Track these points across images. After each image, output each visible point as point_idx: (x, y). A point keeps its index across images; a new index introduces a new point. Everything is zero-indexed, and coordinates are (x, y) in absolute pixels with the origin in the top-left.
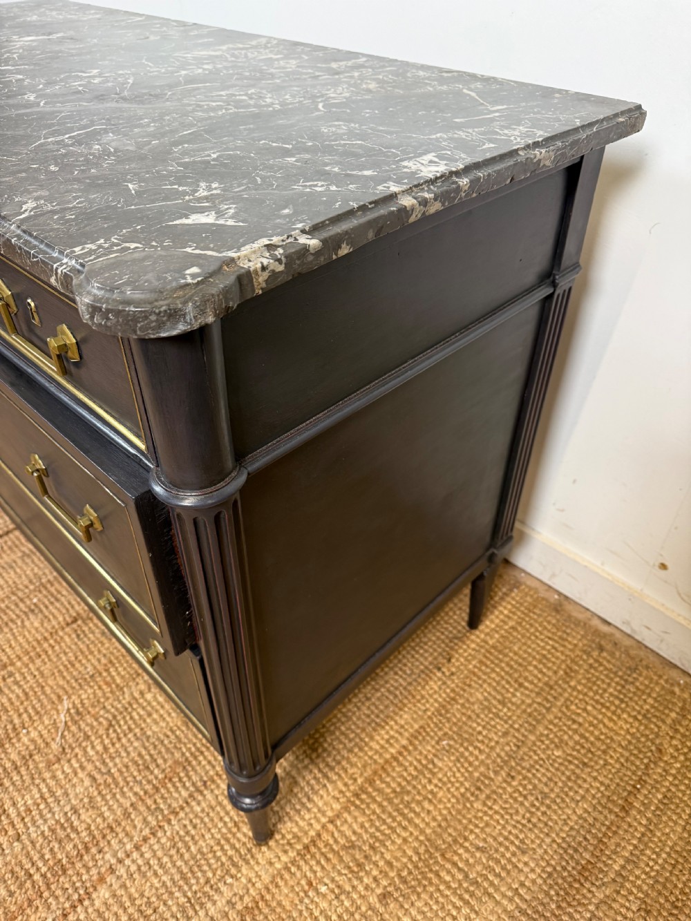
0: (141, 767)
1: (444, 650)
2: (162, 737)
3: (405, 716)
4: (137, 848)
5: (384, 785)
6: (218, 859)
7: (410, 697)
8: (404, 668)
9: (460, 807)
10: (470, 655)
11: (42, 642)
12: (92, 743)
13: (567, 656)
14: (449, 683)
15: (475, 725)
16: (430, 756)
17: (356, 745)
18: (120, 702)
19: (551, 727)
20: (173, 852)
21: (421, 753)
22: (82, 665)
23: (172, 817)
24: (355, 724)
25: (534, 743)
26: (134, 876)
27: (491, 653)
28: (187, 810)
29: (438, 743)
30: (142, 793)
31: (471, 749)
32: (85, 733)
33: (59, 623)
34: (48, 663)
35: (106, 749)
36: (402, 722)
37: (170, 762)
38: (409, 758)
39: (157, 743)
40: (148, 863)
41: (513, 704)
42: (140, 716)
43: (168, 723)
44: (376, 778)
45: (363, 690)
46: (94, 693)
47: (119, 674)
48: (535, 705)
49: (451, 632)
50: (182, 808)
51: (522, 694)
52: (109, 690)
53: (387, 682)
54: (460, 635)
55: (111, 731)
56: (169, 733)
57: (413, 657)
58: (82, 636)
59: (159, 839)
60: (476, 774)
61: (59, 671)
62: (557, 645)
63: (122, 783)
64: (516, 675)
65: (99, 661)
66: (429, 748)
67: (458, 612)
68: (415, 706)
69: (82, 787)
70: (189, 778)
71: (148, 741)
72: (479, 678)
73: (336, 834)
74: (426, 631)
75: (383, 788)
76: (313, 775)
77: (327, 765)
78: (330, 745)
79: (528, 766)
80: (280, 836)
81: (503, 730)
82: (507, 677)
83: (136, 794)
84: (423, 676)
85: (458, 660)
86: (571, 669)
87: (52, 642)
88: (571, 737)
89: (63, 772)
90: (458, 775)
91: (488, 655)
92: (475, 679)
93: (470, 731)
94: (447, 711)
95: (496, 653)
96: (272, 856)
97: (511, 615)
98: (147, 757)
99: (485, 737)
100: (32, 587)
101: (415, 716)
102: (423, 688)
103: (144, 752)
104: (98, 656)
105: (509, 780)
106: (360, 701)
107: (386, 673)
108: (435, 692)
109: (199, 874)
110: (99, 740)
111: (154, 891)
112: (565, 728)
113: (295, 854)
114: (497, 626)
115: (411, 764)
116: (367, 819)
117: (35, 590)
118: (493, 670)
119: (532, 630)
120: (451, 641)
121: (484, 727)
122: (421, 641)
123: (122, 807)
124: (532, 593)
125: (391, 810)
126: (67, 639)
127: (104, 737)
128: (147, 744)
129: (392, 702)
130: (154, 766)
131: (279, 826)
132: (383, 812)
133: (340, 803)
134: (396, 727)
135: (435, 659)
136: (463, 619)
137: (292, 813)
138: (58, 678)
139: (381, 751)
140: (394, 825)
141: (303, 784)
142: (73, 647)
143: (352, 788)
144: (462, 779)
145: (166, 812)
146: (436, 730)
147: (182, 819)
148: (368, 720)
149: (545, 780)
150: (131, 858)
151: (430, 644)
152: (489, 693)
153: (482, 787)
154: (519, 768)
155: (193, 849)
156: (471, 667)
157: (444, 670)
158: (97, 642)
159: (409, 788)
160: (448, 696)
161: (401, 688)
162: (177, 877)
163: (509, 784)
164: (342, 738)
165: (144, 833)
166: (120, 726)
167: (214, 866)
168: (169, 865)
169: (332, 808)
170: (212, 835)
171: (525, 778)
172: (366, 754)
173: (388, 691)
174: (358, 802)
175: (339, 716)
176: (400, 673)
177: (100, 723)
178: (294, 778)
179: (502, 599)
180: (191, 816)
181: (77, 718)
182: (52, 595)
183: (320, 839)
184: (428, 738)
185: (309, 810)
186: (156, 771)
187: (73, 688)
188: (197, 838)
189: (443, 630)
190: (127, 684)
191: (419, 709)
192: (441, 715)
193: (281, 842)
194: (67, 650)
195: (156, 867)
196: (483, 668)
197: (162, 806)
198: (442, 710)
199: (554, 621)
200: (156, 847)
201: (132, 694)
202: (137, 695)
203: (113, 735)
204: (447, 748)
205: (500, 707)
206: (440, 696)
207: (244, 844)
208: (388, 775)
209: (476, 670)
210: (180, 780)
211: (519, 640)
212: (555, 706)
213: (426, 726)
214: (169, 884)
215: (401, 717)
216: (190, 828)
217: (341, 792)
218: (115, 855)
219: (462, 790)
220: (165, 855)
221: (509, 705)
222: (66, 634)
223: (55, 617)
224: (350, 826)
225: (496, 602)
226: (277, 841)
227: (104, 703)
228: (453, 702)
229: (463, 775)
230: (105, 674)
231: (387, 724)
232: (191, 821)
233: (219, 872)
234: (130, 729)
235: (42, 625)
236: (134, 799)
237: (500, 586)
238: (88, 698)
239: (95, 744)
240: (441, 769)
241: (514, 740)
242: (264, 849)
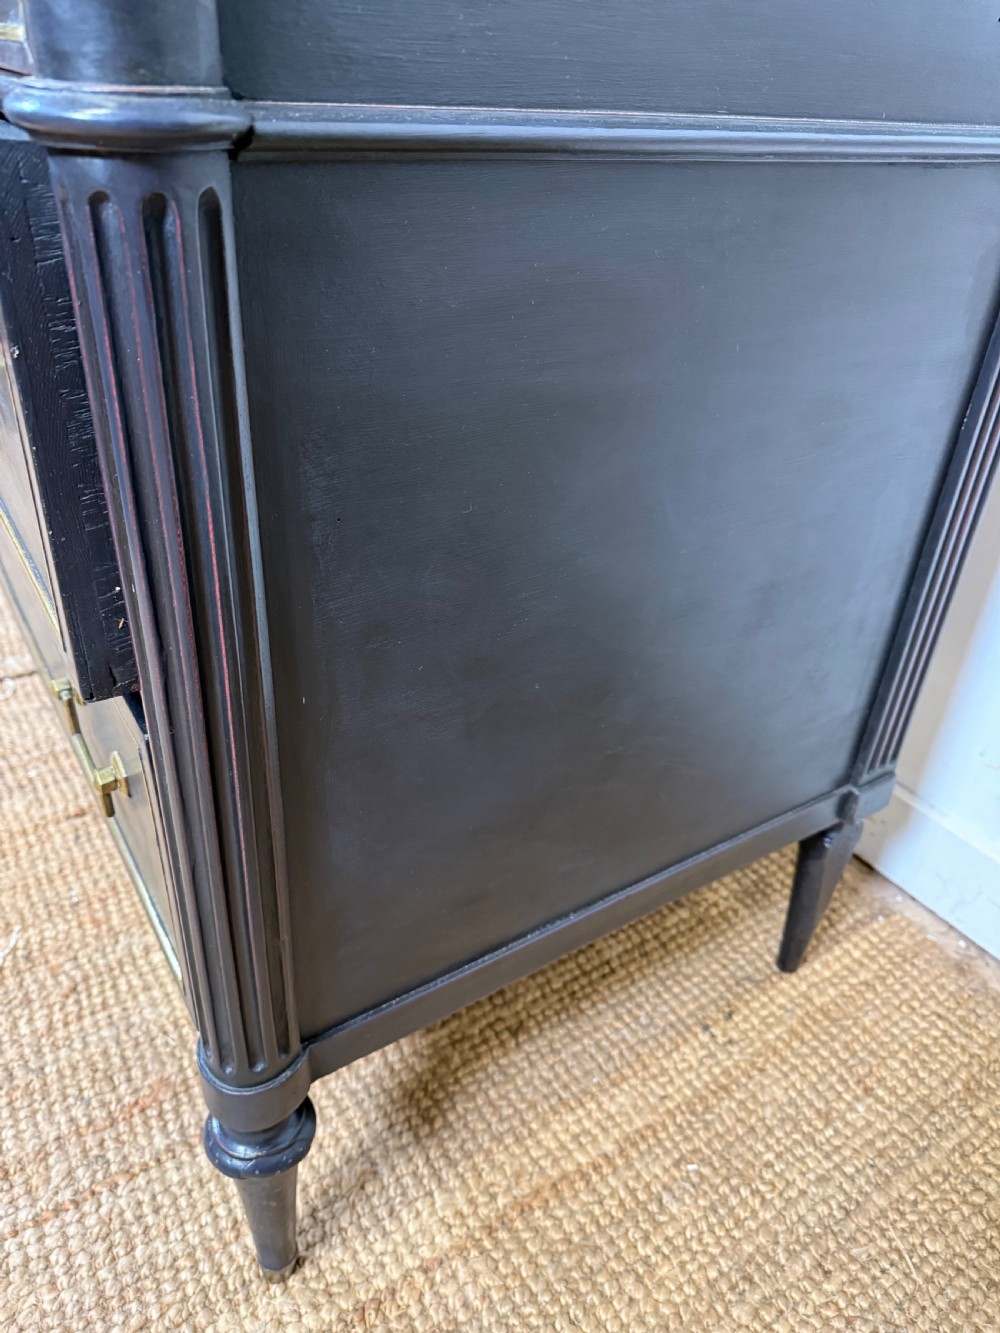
0: (99, 1075)
1: (722, 997)
2: (155, 1030)
3: (621, 1099)
4: (37, 1222)
5: (549, 1223)
6: (180, 1286)
7: (638, 1067)
8: (636, 1012)
9: (702, 1309)
10: (772, 1014)
11: (17, 836)
12: (31, 1012)
13: (972, 1056)
14: (721, 1056)
15: (760, 1147)
16: (656, 1188)
17: (512, 1130)
18: (104, 956)
19: (924, 1188)
20: (100, 1248)
21: (638, 1176)
22: (66, 883)
23: (122, 1181)
24: (518, 1091)
25: (883, 1214)
26: (11, 1276)
27: (815, 1021)
28: (154, 1174)
29: (677, 1164)
30: (83, 1122)
31: (745, 1192)
32: (26, 994)
33: (55, 813)
34: (14, 869)
35: (51, 1028)
36: (613, 1109)
37: (152, 1079)
38: (612, 1181)
39: (141, 1040)
40: (47, 1259)
41: (847, 1124)
42: (131, 987)
43: (174, 1009)
44: (535, 1204)
45: (549, 1034)
46: (68, 933)
47: (120, 910)
48: (895, 1137)
49: (741, 968)
50: (145, 1169)
51: (869, 1108)
52: (95, 931)
53: (596, 1029)
54: (758, 977)
55: (71, 1001)
56: (170, 1028)
57: (658, 995)
58: (83, 839)
59: (83, 1216)
60: (748, 1248)
61: (26, 886)
62: (954, 1033)
63: (55, 1095)
64: (861, 1071)
65: (96, 882)
66: (658, 1171)
67: (761, 937)
68: (644, 1084)
70: (178, 1115)
71: (127, 1031)
72: (784, 1060)
73: (427, 1298)
74: (693, 956)
75: (546, 1228)
76: (411, 1168)
77: (445, 1155)
78: (459, 1118)
79: (864, 1257)
80: (314, 1273)
81: (820, 1171)
82: (842, 1071)
83: (72, 1120)
84: (672, 1033)
85: (746, 1019)
86: (979, 1083)
87: (32, 838)
88: (965, 1220)
90: (708, 1239)
91: (808, 1022)
92: (776, 1060)
93: (750, 1157)
94: (708, 1109)
95: (826, 1023)
96: (286, 1310)
97: (866, 961)
98: (116, 1060)
99: (779, 1175)
100: (36, 754)
101: (640, 1103)
102: (668, 1055)
103: (113, 1050)
104: (97, 875)
105: (818, 1277)
106: (538, 1051)
107: (599, 1013)
108: (691, 1068)
109: (134, 1307)
110: (45, 1011)
111: (37, 1316)
112: (954, 1197)
113: (334, 1317)
114: (835, 974)
115: (613, 1193)
116: (499, 1283)
117: (38, 759)
118: (815, 1051)
119: (906, 995)
120: (738, 984)
121: (779, 1156)
122: (679, 972)
123: (39, 1137)
124: (912, 930)
125: (552, 1279)
126: (58, 839)
127: (57, 1008)
128: (124, 1037)
129: (600, 1068)
130: (122, 1077)
131: (317, 1251)
132: (536, 1277)
133: (452, 1237)
134: (597, 1115)
135: (702, 1008)
136: (769, 950)
137: (351, 1231)
138: (18, 896)
139: (558, 1154)
140: (554, 1310)
141: (387, 1178)
142: (63, 853)
143: (483, 1211)
144: (715, 1251)
145: (114, 1168)
146: (678, 1138)
147: (139, 1188)
148: (545, 1090)
149: (898, 1295)
150: (18, 1239)
151: (696, 980)
152: (800, 1093)
153: (756, 1278)
154: (844, 1258)
155: (138, 1253)
156: (770, 1036)
157: (715, 1031)
158: (103, 853)
159: (600, 1241)
160: (715, 1081)
161: (623, 1047)
162: (89, 1301)
163: (817, 1285)
164: (487, 1111)
165: (59, 1198)
166: (89, 996)
167: (168, 1299)
168: (83, 1272)
169: (432, 1242)
170: (184, 1234)
171: (853, 1281)
172: (527, 1151)
173: (597, 1044)
174: (487, 1244)
175: (491, 1069)
176: (627, 1019)
177: (58, 984)
178: (373, 1164)
179: (853, 929)
180: (157, 1187)
181: (22, 965)
182: (62, 771)
183: (394, 1299)
184: (659, 1151)
185: (385, 1234)
186: (122, 1089)
187: (36, 916)
188: (153, 1232)
189: (725, 962)
190: (128, 929)
191: (652, 1091)
192: (693, 1113)
193: (313, 1285)
194: (51, 856)
195: (58, 1270)
196: (796, 1044)
197: (110, 1155)
198: (699, 1105)
199: (952, 988)
200: (71, 1230)
201: (129, 947)
202: (137, 951)
203: (72, 1008)
204: (695, 1179)
205: (820, 1125)
206: (699, 1076)
207: (240, 1268)
208: (562, 1203)
209: (780, 1045)
210: (161, 1115)
211: (876, 1008)
212: (938, 1148)
213: (659, 1128)
214: (69, 1310)
215: (612, 1098)
216: (146, 1209)
217: (459, 1214)
219: (713, 1274)
220: (83, 1250)
221: (839, 1125)
222: (59, 831)
223: (52, 802)
224: (460, 1289)
225: (839, 933)
226: (304, 1280)
227: (77, 951)
228: (722, 1094)
229: (718, 1242)
230: (97, 906)
231: (582, 1104)
232: (154, 1197)
233: (172, 1313)
234: (105, 1005)
235: (28, 811)
236: (64, 1129)
237: (852, 907)
238: (55, 938)
239: (37, 1016)
240: (673, 1218)
241: (841, 1198)
242: (276, 1289)
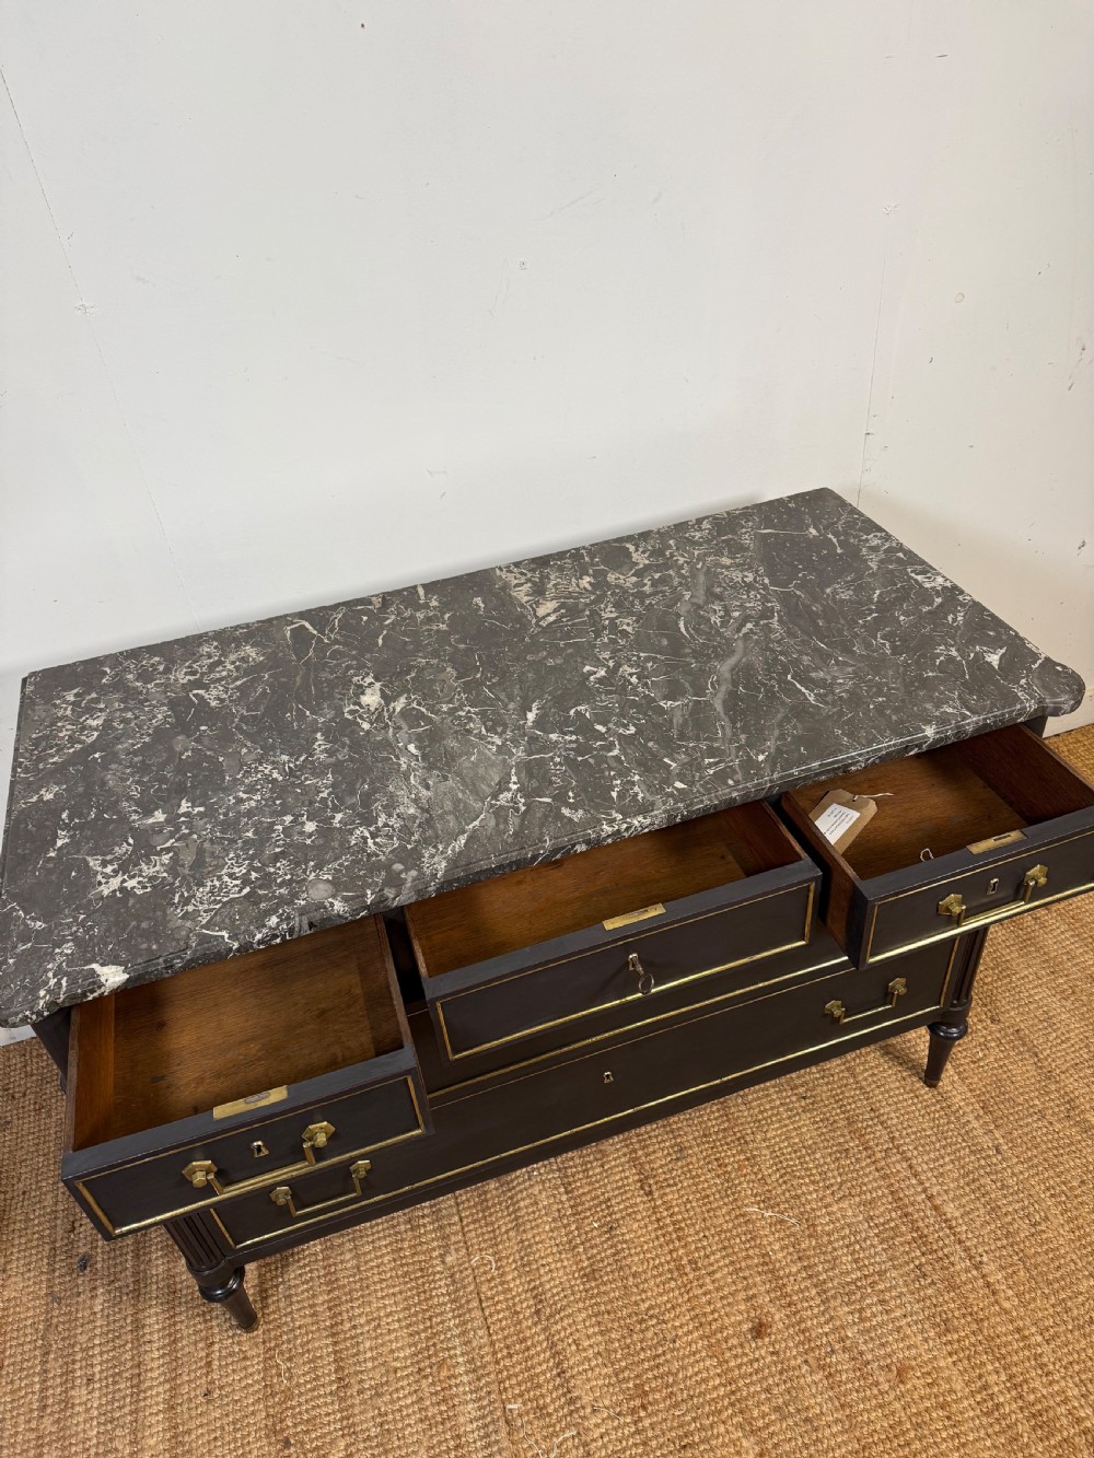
0: (843, 1156)
2: (817, 1133)
4: (916, 1175)
6: (941, 1117)
11: (661, 1224)
12: (804, 1193)
18: (767, 1160)
20: (927, 1148)
22: (709, 1188)
23: (897, 1142)
26: (940, 1182)
32: (792, 1198)
33: (643, 1202)
34: (693, 1221)
35: (814, 1183)
37: (845, 1132)
39: (822, 1138)
40: (932, 1169)
42: (789, 1146)
46: (748, 1182)
47: (734, 1156)
50: (891, 1132)
52: (749, 1168)
55: (797, 1174)
58: (670, 1182)
59: (913, 1156)
61: (709, 1211)
63: (854, 1175)
69: (848, 1210)
71: (818, 1145)
83: (868, 1165)
87: (665, 1214)
89: (827, 1224)
96: (948, 1080)
98: (834, 1149)
100: (574, 1227)
103: (829, 1150)
109: (950, 1133)
110: (803, 1186)
111: (955, 1170)
117: (580, 1224)
123: (877, 1179)
126: (668, 1198)
127: (801, 1181)
128: (821, 1146)
130: (845, 1145)
138: (717, 1214)
142: (682, 1192)
145: (891, 1145)
147: (900, 1135)
150: (924, 1182)
155: (928, 1133)
162: (948, 1150)
165: (905, 1167)
166: (794, 1165)
167: (946, 1121)
168: (937, 1154)
170: (920, 1116)
177: (785, 1182)
180: (900, 1127)
181: (773, 1202)
182: (596, 1206)
186: (851, 1145)
187: (735, 1200)
188: (920, 1128)
190: (750, 1149)
194: (684, 1199)
195: (937, 1164)
200: (919, 1160)
202: (764, 1145)
203: (802, 1173)
207: (934, 1096)
210: (864, 1128)
214: (952, 1157)
218: (917, 1193)
220: (928, 1154)
222: (661, 1197)
223: (632, 1206)
227: (763, 1175)
230: (730, 1168)
232: (904, 1128)
233: (951, 1119)
234: (800, 1157)
235: (638, 1221)
236: (873, 1168)
238: (753, 1188)
239: (806, 1190)
242: (940, 1084)
